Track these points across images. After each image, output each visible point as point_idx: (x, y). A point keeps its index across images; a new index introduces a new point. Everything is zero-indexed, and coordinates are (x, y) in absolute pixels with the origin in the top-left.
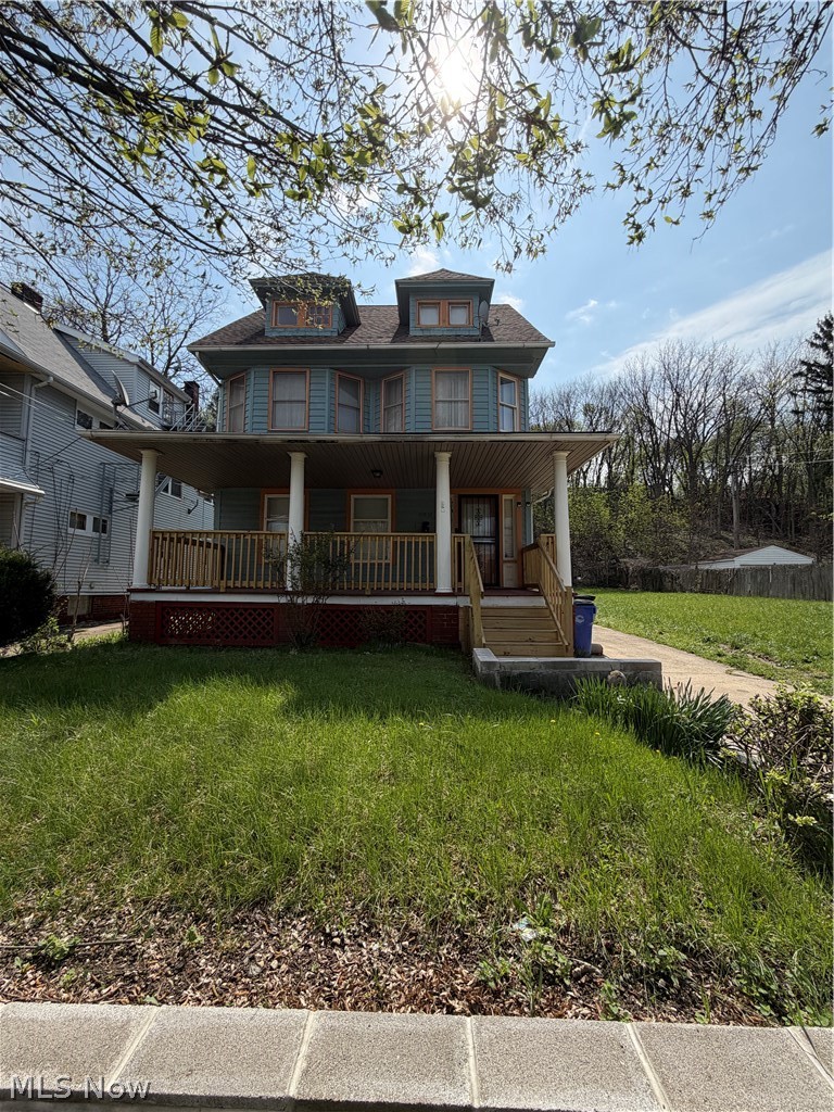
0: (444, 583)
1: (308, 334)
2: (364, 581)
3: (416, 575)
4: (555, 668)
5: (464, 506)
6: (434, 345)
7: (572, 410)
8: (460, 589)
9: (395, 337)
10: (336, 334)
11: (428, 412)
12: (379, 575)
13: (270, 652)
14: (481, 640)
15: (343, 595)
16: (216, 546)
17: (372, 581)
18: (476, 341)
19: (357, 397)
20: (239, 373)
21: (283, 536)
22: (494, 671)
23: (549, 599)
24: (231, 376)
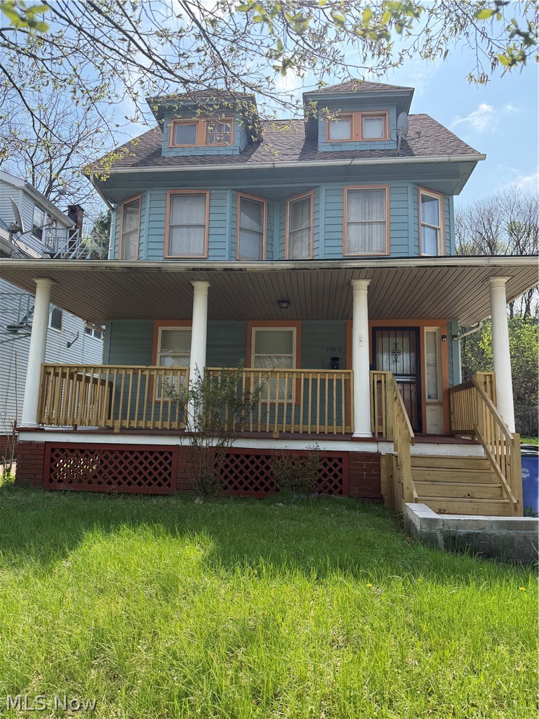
0: (362, 426)
1: (207, 153)
2: (272, 422)
3: (331, 417)
4: (509, 529)
5: (379, 340)
6: (347, 162)
7: (494, 230)
8: (381, 434)
9: (301, 154)
10: (237, 153)
11: (339, 235)
12: (289, 417)
13: (173, 501)
14: (411, 494)
15: (247, 438)
16: (103, 382)
17: (280, 422)
18: (394, 155)
19: (260, 222)
20: (134, 196)
21: (185, 371)
22: (437, 529)
23: (490, 448)
24: (124, 200)
